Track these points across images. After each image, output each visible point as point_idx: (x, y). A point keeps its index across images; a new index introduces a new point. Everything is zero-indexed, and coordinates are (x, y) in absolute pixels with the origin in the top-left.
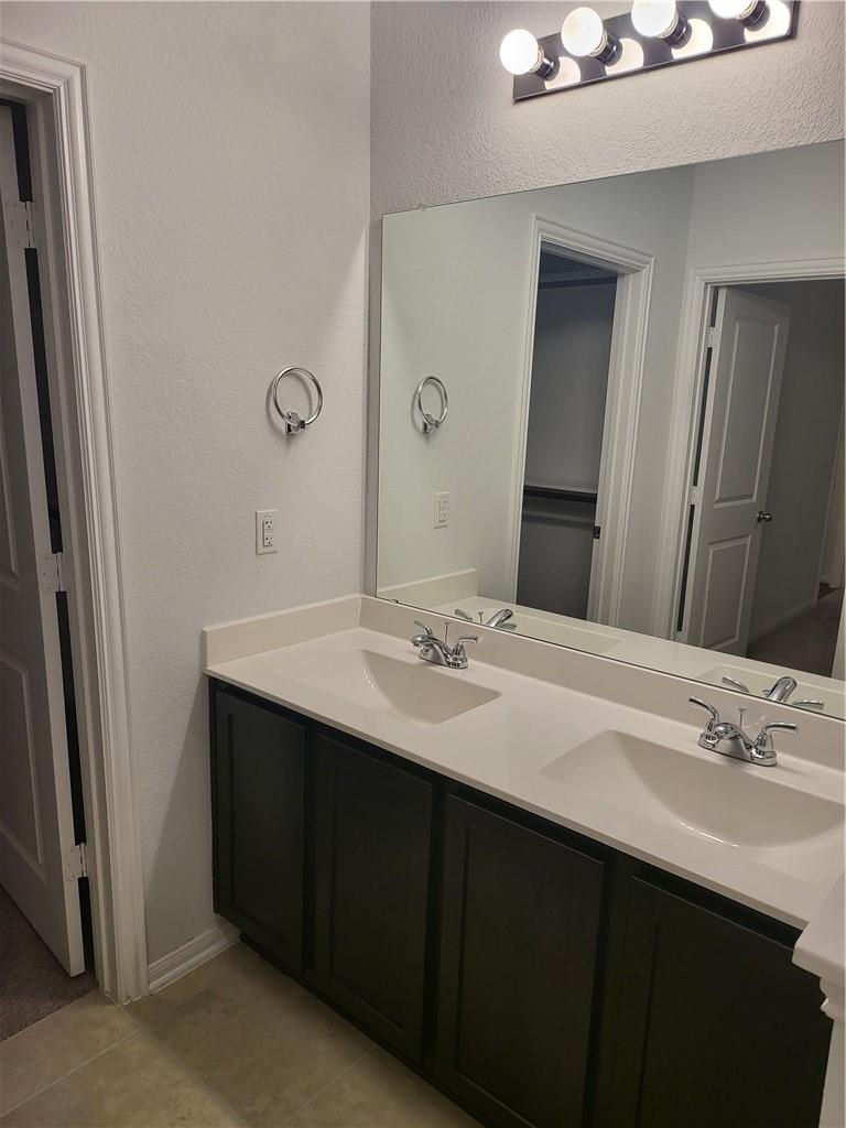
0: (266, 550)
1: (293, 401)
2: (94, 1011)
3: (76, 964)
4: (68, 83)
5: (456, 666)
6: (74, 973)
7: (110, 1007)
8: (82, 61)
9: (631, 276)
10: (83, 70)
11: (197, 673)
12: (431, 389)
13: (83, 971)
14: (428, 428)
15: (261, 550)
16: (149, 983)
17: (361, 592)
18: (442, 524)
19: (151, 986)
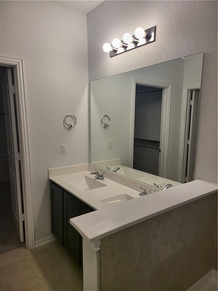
0: (63, 153)
1: (70, 121)
2: (23, 250)
3: (22, 240)
4: (19, 63)
5: (101, 179)
6: (21, 242)
7: (27, 249)
8: (21, 59)
9: (166, 89)
10: (22, 60)
11: (47, 179)
12: (106, 118)
13: (23, 241)
14: (106, 126)
15: (62, 153)
16: (35, 245)
17: (88, 163)
18: (110, 148)
19: (35, 246)
